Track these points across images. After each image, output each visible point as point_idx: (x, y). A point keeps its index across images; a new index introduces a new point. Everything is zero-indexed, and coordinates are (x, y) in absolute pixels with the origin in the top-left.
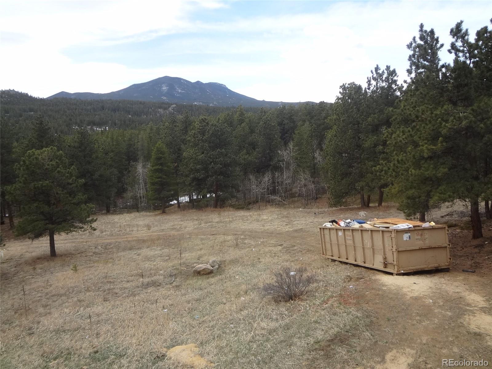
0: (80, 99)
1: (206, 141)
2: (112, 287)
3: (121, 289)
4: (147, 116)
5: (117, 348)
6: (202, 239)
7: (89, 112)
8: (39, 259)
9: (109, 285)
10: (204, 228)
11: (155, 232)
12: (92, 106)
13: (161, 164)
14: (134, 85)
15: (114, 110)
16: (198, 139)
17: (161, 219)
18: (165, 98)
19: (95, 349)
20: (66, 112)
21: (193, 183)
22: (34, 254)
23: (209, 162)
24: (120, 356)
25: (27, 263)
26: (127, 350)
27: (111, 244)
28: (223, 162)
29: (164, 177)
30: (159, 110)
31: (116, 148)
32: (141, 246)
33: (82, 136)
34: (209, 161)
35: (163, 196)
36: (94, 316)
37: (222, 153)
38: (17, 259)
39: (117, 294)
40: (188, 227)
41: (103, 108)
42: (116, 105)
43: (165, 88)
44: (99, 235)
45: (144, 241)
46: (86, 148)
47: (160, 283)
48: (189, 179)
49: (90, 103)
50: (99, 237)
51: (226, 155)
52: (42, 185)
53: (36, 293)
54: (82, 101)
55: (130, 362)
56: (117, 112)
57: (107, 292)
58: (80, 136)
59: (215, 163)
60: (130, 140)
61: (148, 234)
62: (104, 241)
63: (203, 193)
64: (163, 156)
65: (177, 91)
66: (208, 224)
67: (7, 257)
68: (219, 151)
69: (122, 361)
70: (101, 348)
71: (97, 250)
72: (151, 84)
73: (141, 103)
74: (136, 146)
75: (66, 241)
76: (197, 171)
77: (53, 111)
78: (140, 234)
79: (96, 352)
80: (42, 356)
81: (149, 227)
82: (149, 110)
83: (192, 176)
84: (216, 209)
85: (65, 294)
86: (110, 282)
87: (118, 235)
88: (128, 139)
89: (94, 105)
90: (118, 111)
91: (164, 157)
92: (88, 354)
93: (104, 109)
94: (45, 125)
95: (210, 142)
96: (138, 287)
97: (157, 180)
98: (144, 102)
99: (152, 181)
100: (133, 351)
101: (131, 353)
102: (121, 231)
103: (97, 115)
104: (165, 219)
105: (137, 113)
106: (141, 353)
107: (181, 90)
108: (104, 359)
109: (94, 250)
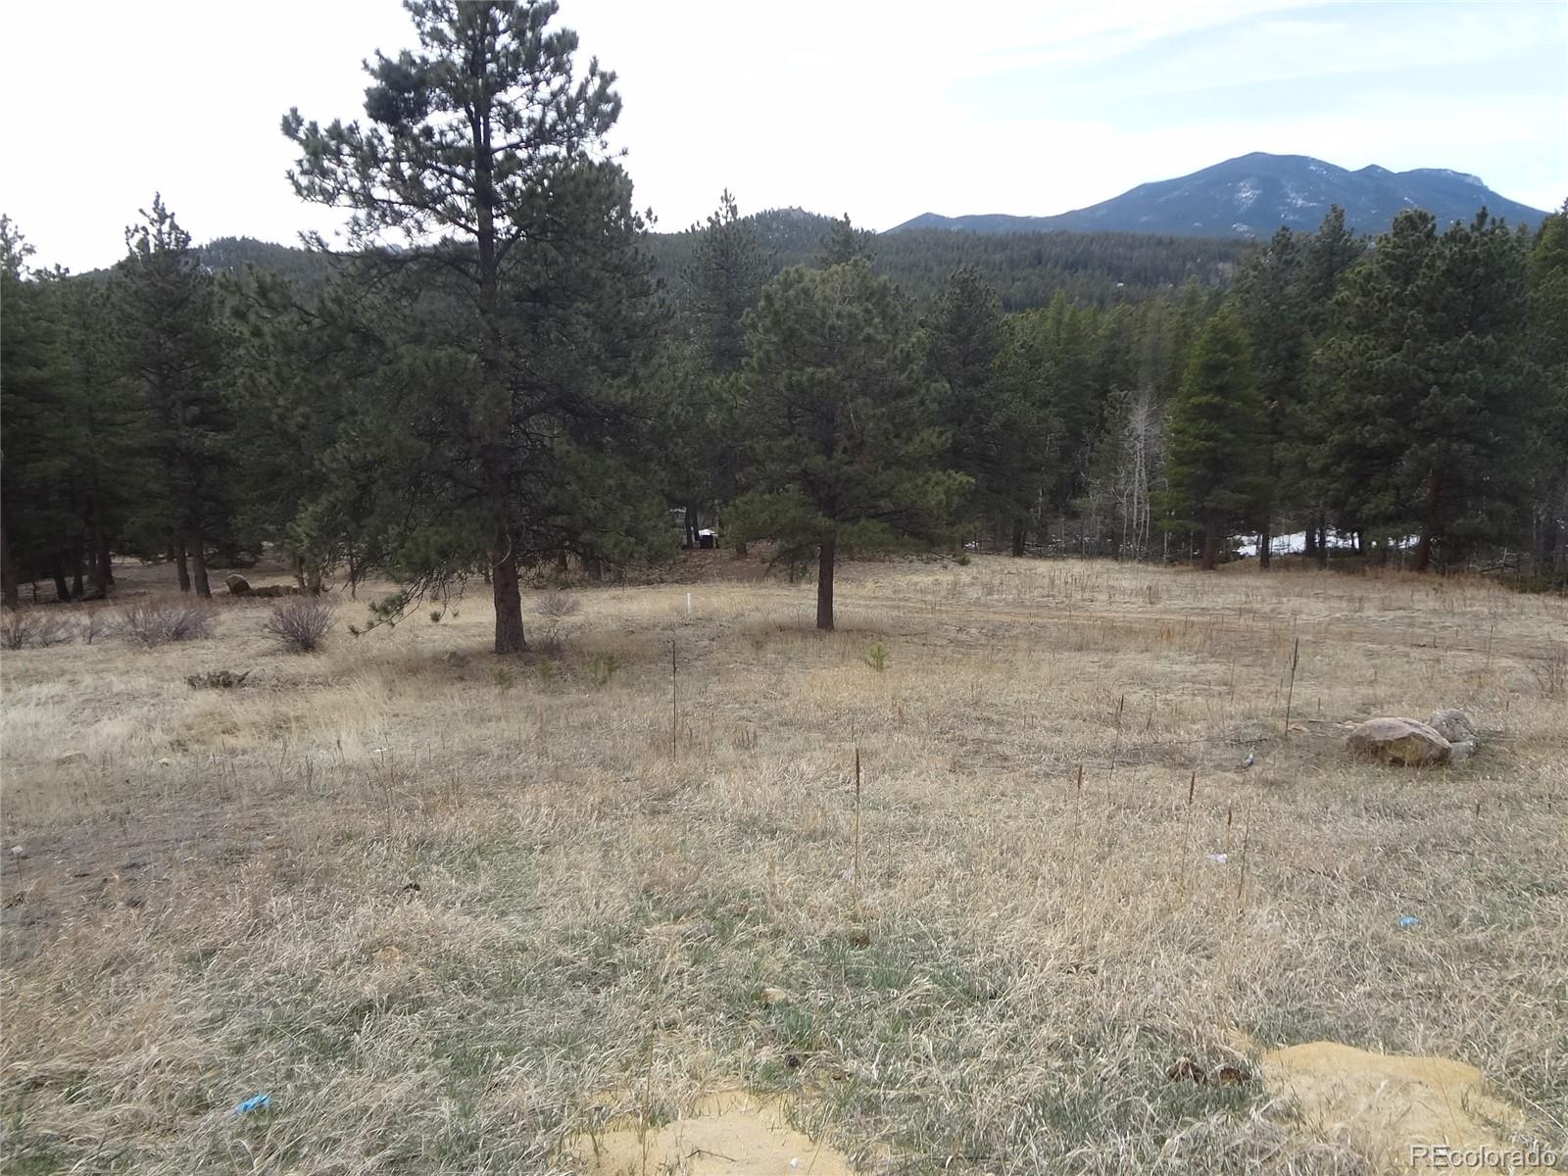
0: (974, 232)
1: (1418, 302)
2: (992, 736)
3: (1025, 749)
4: (1175, 286)
5: (960, 952)
6: (1370, 654)
7: (996, 272)
8: (785, 629)
9: (981, 728)
10: (1375, 621)
11: (1173, 612)
12: (1008, 252)
13: (1222, 390)
14: (1144, 187)
15: (1073, 266)
16: (1382, 296)
17: (1199, 583)
18: (1245, 228)
19: (860, 927)
20: (931, 271)
21: (1339, 466)
22: (773, 616)
23: (1417, 384)
24: (967, 992)
25: (746, 633)
26: (1007, 973)
27: (1011, 626)
28: (1484, 387)
29: (1228, 435)
30: (1221, 265)
31: (1068, 353)
32: (1116, 644)
33: (962, 292)
34: (1420, 380)
35: (1214, 505)
36: (900, 809)
37: (1482, 351)
38: (725, 624)
39: (1006, 759)
40: (1306, 610)
41: (1039, 259)
42: (1078, 251)
43: (1247, 194)
44: (979, 598)
45: (1130, 632)
46: (971, 332)
47: (1192, 760)
48: (1325, 448)
49: (1003, 244)
50: (977, 603)
51: (1497, 364)
52: (812, 378)
53: (737, 706)
54: (979, 239)
55: (1012, 1043)
56: (1080, 273)
57: (970, 747)
58: (958, 291)
59: (1447, 389)
60: (1115, 334)
61: (1147, 616)
62: (992, 617)
63: (1377, 507)
64: (1234, 359)
65: (1289, 204)
66: (1391, 615)
67: (700, 614)
68: (1469, 342)
69: (970, 1022)
70: (888, 930)
71: (962, 637)
72: (1201, 182)
73: (1159, 242)
74: (1132, 354)
75: (873, 603)
76: (1362, 417)
77: (896, 267)
78: (1117, 612)
79: (861, 941)
80: (646, 891)
81: (1152, 595)
82: (1184, 265)
83: (1337, 438)
84: (1422, 577)
85: (821, 727)
86: (989, 721)
87: (1039, 607)
88: (1107, 333)
89: (1012, 249)
90: (1085, 267)
91: (1234, 364)
92: (824, 933)
93: (1043, 261)
94: (857, 248)
95: (1431, 310)
96: (1095, 754)
97: (1199, 444)
98: (1171, 238)
99: (1179, 449)
100: (1041, 990)
101: (1027, 998)
102: (1053, 596)
103: (1019, 280)
104: (1217, 585)
105: (1143, 275)
106: (1083, 1010)
107: (1304, 199)
108: (884, 982)
109: (952, 635)
